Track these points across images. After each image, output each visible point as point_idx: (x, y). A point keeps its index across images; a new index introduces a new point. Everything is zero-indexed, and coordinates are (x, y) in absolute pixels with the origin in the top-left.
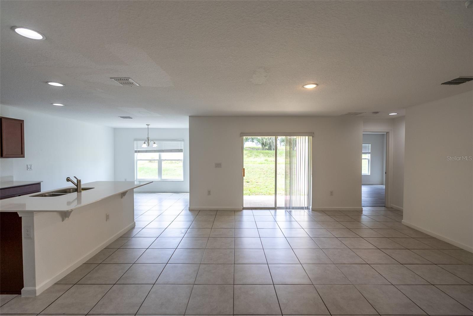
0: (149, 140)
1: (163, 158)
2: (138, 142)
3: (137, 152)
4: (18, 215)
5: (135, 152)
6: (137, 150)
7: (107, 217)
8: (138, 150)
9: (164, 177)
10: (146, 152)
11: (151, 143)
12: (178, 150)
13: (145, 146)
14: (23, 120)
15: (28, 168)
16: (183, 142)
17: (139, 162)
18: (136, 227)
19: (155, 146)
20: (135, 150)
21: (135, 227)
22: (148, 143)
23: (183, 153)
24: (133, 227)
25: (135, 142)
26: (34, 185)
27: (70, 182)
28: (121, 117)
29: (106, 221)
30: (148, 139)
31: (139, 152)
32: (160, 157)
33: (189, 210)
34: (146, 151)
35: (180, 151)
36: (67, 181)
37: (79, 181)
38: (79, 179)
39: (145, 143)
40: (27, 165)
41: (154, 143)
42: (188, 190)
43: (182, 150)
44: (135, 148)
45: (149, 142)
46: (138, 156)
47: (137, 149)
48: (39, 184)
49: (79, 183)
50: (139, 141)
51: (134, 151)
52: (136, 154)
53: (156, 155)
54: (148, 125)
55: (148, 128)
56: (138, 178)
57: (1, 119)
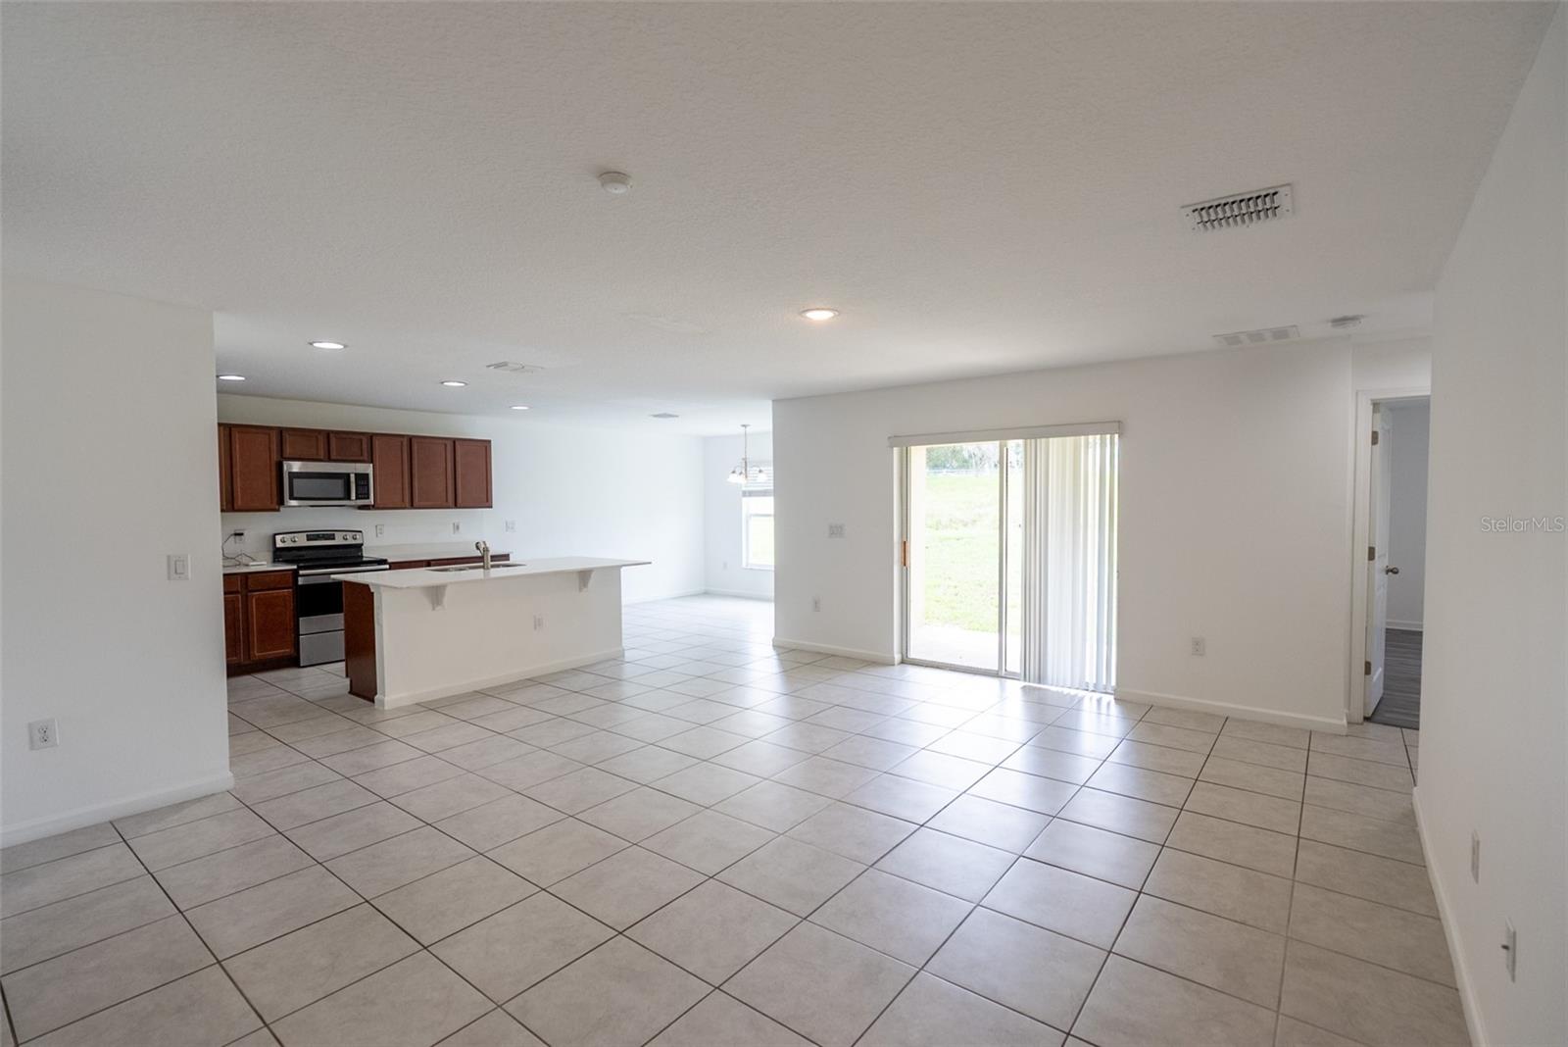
3: (747, 496)
4: (369, 589)
5: (743, 496)
6: (746, 489)
7: (538, 623)
8: (749, 489)
14: (490, 441)
15: (510, 527)
17: (752, 520)
21: (620, 658)
22: (746, 472)
28: (656, 416)
30: (744, 463)
31: (751, 493)
33: (774, 646)
37: (486, 550)
40: (506, 522)
42: (772, 594)
48: (508, 555)
49: (484, 553)
51: (741, 493)
52: (745, 499)
54: (746, 426)
55: (746, 434)
56: (750, 561)
57: (454, 442)
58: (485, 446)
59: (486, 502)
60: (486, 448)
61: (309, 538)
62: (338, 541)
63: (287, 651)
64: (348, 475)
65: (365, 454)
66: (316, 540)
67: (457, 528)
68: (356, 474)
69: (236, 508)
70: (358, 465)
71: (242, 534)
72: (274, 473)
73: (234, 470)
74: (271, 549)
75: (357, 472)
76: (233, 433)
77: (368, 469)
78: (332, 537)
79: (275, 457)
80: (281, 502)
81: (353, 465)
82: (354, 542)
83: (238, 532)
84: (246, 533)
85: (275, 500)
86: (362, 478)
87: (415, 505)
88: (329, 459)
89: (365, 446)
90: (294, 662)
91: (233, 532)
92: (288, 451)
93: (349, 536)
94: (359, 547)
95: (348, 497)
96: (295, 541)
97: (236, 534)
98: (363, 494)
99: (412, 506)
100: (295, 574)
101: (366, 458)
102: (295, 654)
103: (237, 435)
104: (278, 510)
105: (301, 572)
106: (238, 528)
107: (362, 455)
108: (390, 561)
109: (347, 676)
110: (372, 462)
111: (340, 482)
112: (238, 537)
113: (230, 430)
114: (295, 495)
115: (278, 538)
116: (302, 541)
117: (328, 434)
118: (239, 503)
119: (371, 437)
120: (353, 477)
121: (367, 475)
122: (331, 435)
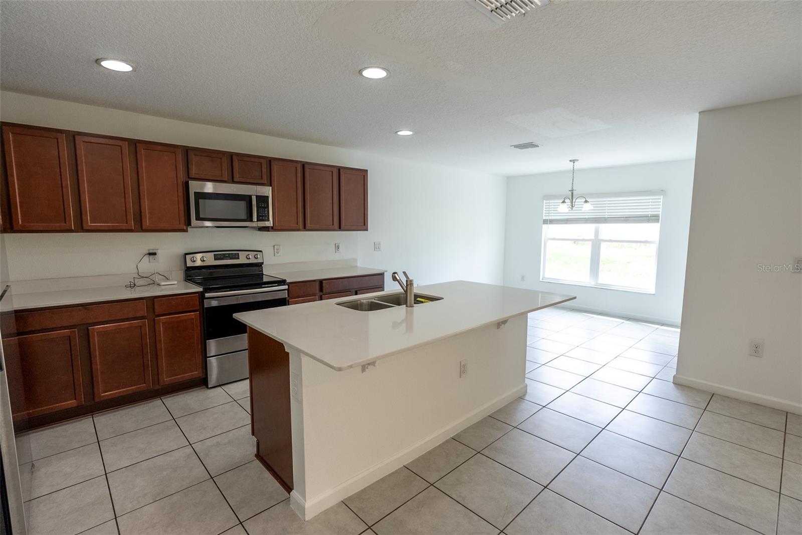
0: (574, 196)
1: (602, 236)
2: (551, 202)
3: (547, 223)
4: (284, 348)
5: (544, 224)
6: (547, 218)
7: (463, 370)
8: (551, 218)
9: (605, 278)
10: (566, 223)
11: (579, 202)
12: (647, 216)
13: (564, 209)
14: (367, 170)
15: (377, 247)
16: (662, 197)
17: (550, 244)
18: (527, 397)
19: (587, 207)
20: (544, 218)
21: (525, 395)
22: (572, 202)
23: (660, 223)
24: (521, 398)
25: (545, 201)
26: (375, 276)
27: (397, 282)
28: (516, 146)
29: (460, 377)
30: (572, 193)
31: (551, 222)
32: (597, 232)
33: (674, 383)
34: (567, 221)
35: (654, 218)
36: (394, 280)
37: (410, 283)
38: (411, 278)
39: (564, 202)
40: (375, 243)
41: (586, 202)
43: (657, 216)
44: (544, 214)
45: (574, 201)
46: (549, 231)
47: (549, 216)
48: (381, 276)
49: (409, 287)
50: (551, 199)
51: (542, 221)
52: (545, 226)
53: (587, 230)
54: (573, 161)
55: (573, 170)
56: (546, 276)
57: (339, 170)
58: (362, 175)
59: (362, 225)
60: (364, 176)
61: (217, 258)
62: (242, 260)
63: (196, 373)
64: (250, 197)
65: (265, 177)
66: (222, 259)
67: (337, 247)
68: (256, 196)
69: (144, 227)
70: (259, 188)
71: (154, 254)
72: (181, 194)
73: (141, 188)
74: (184, 268)
75: (258, 194)
76: (138, 149)
77: (267, 191)
78: (237, 257)
79: (182, 177)
80: (189, 223)
81: (254, 187)
82: (255, 261)
83: (151, 252)
84: (159, 252)
85: (183, 220)
86: (262, 200)
87: (307, 228)
88: (233, 182)
89: (264, 170)
90: (202, 382)
91: (147, 252)
92: (194, 171)
93: (251, 255)
94: (260, 265)
95: (251, 220)
96: (204, 261)
97: (150, 254)
98: (262, 217)
99: (305, 228)
100: (201, 295)
101: (266, 183)
102: (204, 377)
103: (143, 152)
104: (186, 231)
105: (207, 295)
106: (151, 247)
107: (262, 178)
108: (288, 281)
109: (253, 434)
110: (271, 186)
111: (242, 204)
112: (151, 257)
113: (136, 145)
114: (201, 216)
115: (188, 257)
116: (210, 260)
117: (231, 156)
118: (147, 223)
119: (270, 161)
120: (254, 198)
121: (268, 197)
122: (234, 158)
